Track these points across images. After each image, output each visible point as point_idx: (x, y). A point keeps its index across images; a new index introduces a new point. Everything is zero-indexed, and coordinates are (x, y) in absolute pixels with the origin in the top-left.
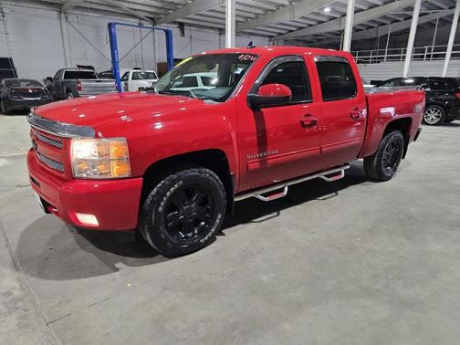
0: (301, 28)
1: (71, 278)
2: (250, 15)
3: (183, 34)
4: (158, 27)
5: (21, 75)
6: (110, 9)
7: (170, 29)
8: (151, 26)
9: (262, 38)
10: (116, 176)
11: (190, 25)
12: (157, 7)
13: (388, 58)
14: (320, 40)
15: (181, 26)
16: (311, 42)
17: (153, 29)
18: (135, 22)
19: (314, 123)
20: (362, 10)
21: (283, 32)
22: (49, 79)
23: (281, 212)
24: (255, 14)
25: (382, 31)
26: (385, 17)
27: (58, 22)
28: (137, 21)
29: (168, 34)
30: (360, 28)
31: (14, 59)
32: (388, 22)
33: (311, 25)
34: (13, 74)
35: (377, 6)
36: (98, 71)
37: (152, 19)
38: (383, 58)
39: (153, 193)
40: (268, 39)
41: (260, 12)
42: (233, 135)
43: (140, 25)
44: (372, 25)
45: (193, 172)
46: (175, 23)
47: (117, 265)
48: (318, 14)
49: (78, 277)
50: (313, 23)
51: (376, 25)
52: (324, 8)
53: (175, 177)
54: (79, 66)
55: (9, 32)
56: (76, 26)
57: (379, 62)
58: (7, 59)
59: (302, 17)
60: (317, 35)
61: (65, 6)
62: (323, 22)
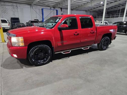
0: (94, 8)
1: (12, 69)
2: (80, 5)
3: (62, 11)
4: (55, 9)
5: (21, 22)
6: (43, 5)
7: (58, 10)
8: (53, 9)
9: (83, 11)
10: (21, 46)
11: (64, 8)
12: (55, 4)
13: (120, 16)
14: (100, 11)
15: (61, 9)
16: (98, 12)
17: (54, 10)
18: (49, 8)
19: (78, 34)
20: (112, 2)
21: (90, 9)
22: (27, 23)
23: (70, 57)
24: (81, 5)
25: (119, 8)
26: (120, 4)
27: (30, 9)
28: (50, 8)
29: (57, 11)
30: (112, 7)
31: (19, 18)
32: (121, 6)
33: (97, 7)
34: (19, 22)
35: (117, 1)
36: (39, 21)
37: (54, 7)
38: (119, 16)
39: (31, 50)
40: (85, 11)
41: (83, 4)
42: (53, 38)
43: (51, 9)
44: (116, 6)
45: (42, 45)
46: (60, 8)
47: (23, 67)
48: (99, 4)
49: (13, 69)
50: (98, 7)
51: (117, 7)
52: (101, 2)
53: (36, 46)
54: (35, 20)
55: (18, 11)
56: (34, 9)
57: (117, 17)
58: (18, 18)
59: (94, 5)
60: (99, 10)
61: (32, 4)
62: (101, 6)
